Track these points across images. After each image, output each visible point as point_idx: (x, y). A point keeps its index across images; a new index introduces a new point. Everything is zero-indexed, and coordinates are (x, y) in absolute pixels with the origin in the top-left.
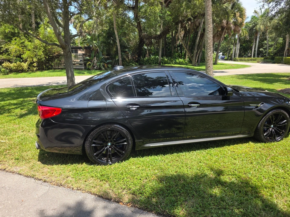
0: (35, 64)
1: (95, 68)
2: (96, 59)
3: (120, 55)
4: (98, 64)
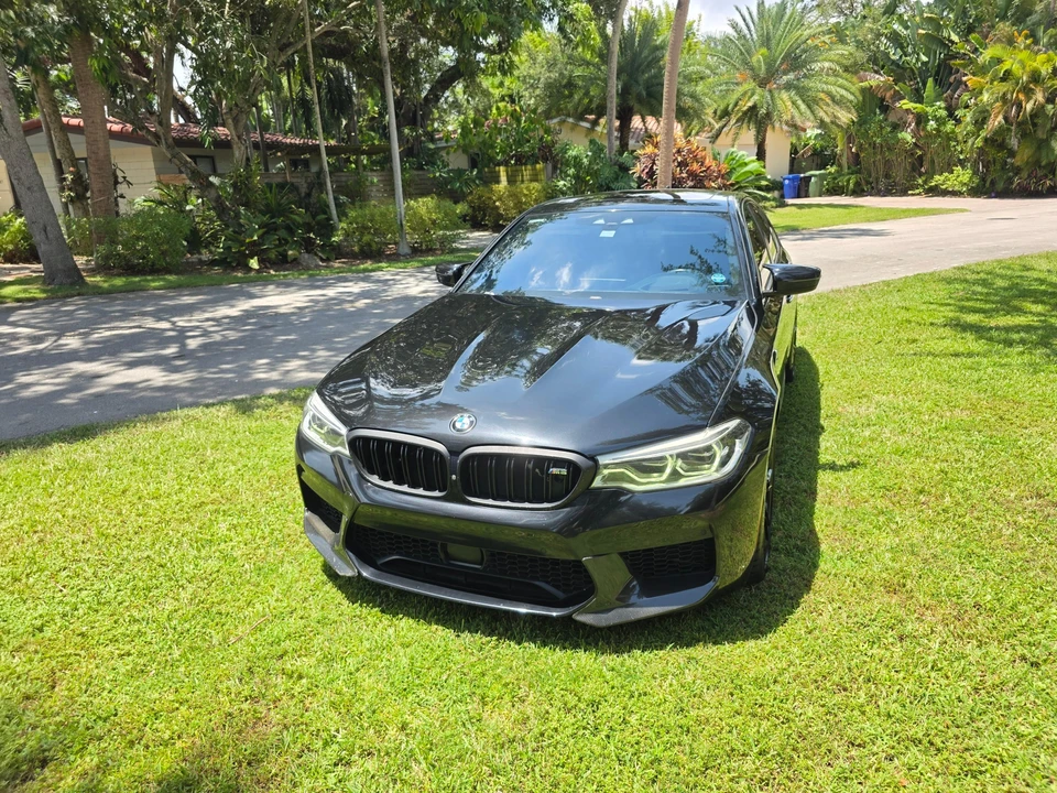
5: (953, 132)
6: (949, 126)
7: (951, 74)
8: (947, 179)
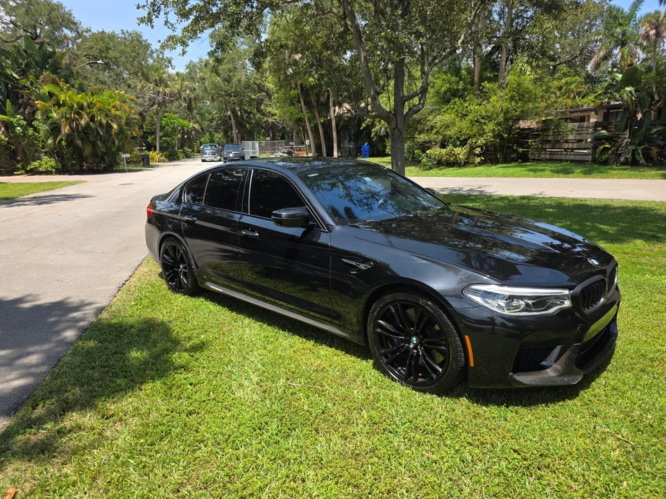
0: (478, 151)
4: (631, 148)
5: (34, 135)
6: (31, 131)
7: (18, 98)
8: (41, 165)
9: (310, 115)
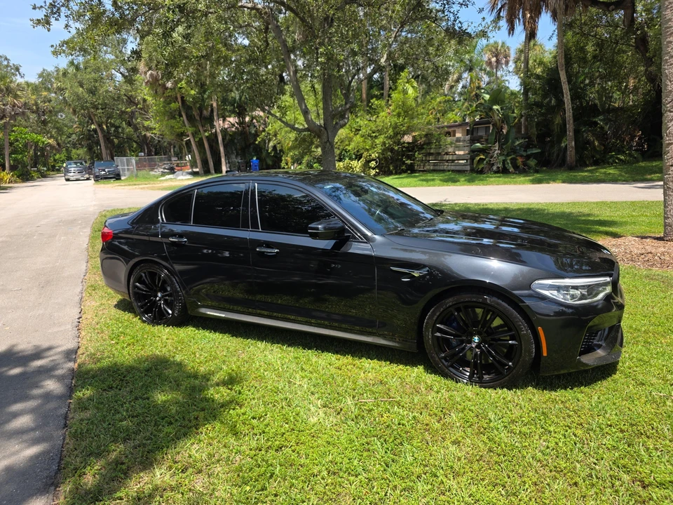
0: (373, 164)
1: (495, 168)
2: (497, 148)
3: (570, 133)
9: (194, 129)
